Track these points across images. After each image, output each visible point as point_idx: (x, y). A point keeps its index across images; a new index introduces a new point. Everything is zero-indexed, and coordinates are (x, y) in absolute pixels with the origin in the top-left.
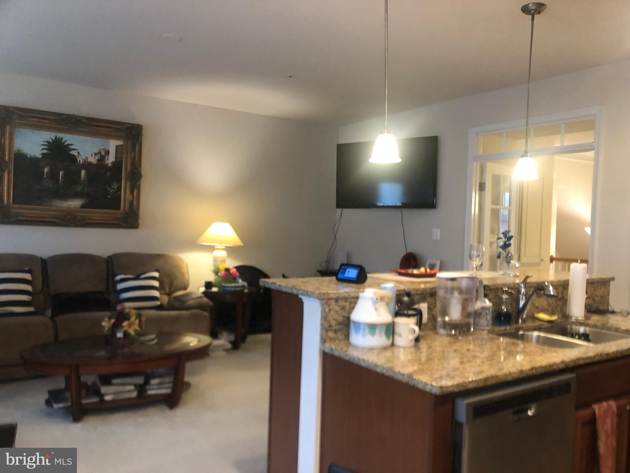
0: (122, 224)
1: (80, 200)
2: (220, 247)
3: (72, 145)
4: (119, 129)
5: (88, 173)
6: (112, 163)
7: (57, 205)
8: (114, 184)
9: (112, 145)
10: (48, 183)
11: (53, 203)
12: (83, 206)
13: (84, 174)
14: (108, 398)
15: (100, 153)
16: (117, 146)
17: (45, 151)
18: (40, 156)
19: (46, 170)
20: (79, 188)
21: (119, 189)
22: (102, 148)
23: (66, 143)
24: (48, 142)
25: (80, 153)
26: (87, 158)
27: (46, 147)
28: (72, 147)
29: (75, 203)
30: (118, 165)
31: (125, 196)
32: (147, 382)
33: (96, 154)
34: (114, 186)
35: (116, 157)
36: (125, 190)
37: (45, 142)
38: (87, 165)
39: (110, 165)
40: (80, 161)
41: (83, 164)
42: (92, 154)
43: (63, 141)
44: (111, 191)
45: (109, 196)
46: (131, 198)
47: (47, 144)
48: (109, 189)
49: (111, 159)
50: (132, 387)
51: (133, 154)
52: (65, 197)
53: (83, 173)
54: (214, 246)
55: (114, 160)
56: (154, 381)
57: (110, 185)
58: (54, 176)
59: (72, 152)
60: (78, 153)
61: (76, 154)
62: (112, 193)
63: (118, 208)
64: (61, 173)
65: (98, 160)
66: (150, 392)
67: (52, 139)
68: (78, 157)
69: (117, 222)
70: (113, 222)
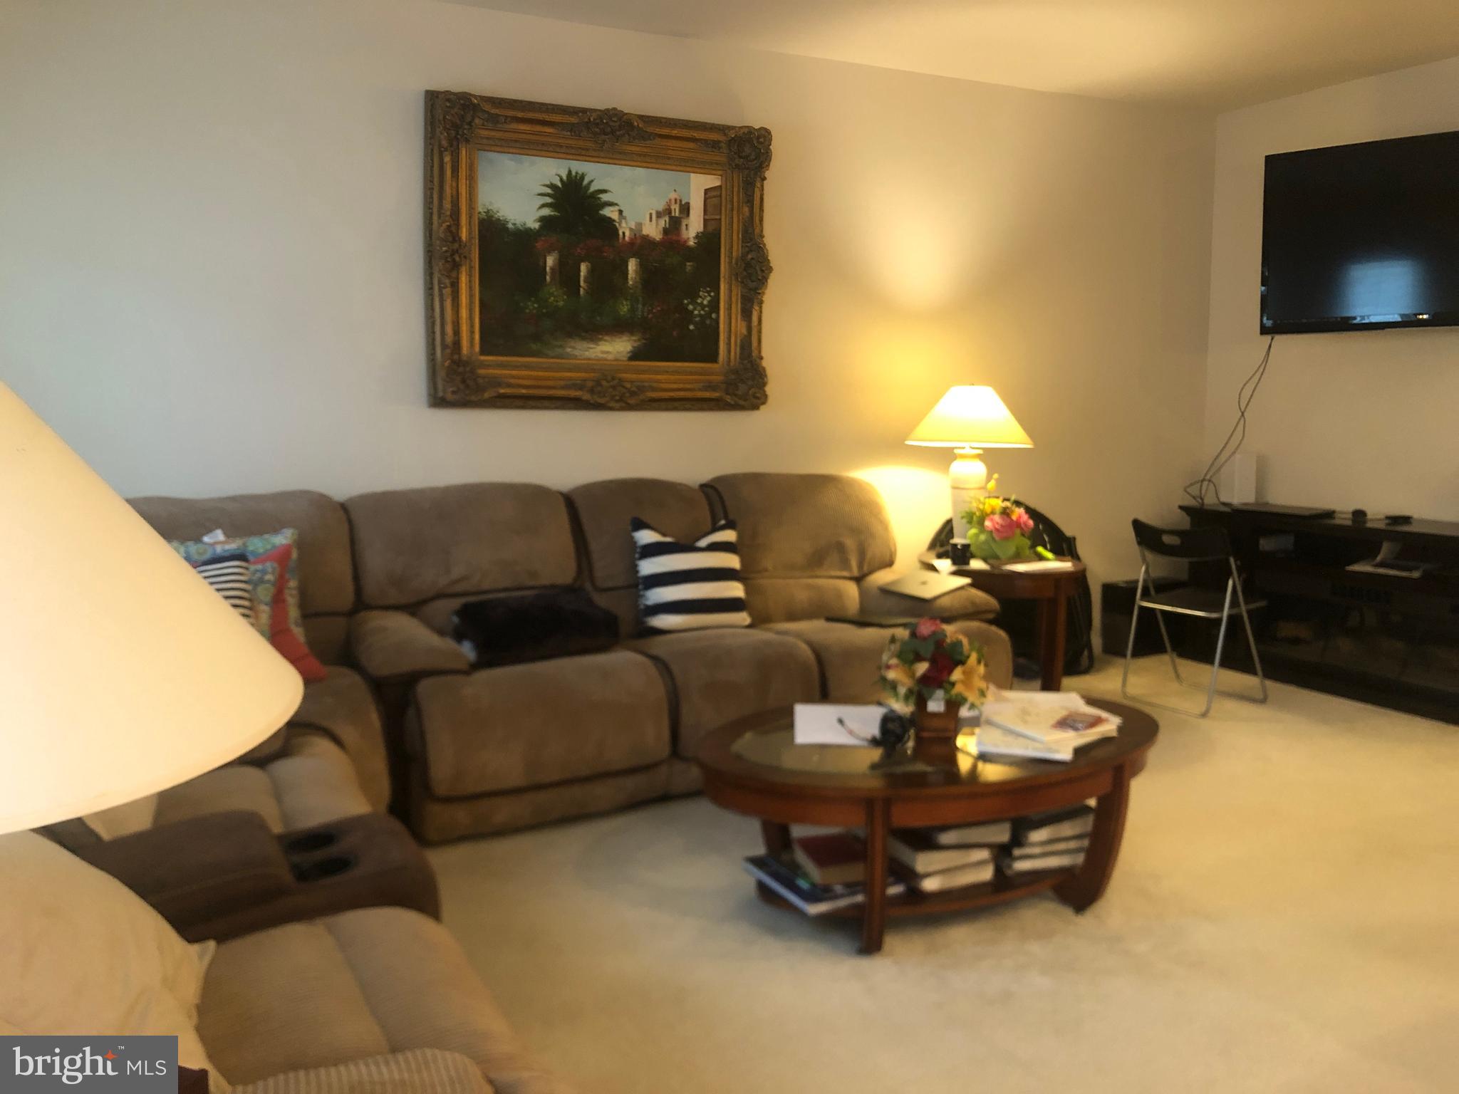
0: (728, 399)
1: (625, 338)
2: (968, 451)
3: (605, 191)
4: (715, 145)
5: (642, 266)
6: (697, 237)
7: (576, 353)
8: (701, 293)
9: (697, 186)
10: (555, 296)
11: (569, 350)
12: (635, 356)
13: (634, 268)
14: (930, 885)
15: (668, 211)
16: (706, 191)
17: (546, 212)
18: (536, 226)
19: (550, 261)
20: (624, 308)
21: (715, 305)
22: (673, 196)
23: (592, 189)
24: (552, 186)
25: (624, 214)
26: (640, 225)
27: (549, 200)
28: (604, 197)
29: (616, 348)
30: (710, 240)
31: (729, 325)
32: (1018, 840)
33: (659, 215)
34: (703, 299)
35: (705, 220)
36: (729, 309)
37: (547, 186)
38: (641, 246)
39: (691, 243)
40: (624, 233)
41: (632, 243)
42: (651, 214)
43: (585, 182)
44: (696, 312)
45: (691, 327)
46: (744, 331)
47: (549, 191)
48: (691, 307)
49: (694, 227)
50: (984, 854)
51: (746, 210)
52: (593, 331)
53: (632, 265)
54: (953, 448)
55: (701, 229)
56: (1038, 836)
57: (693, 296)
58: (567, 276)
59: (609, 212)
60: (621, 212)
61: (615, 216)
62: (697, 319)
63: (713, 357)
64: (584, 268)
65: (666, 231)
66: (1022, 866)
67: (561, 180)
68: (620, 223)
69: (715, 395)
70: (707, 394)
